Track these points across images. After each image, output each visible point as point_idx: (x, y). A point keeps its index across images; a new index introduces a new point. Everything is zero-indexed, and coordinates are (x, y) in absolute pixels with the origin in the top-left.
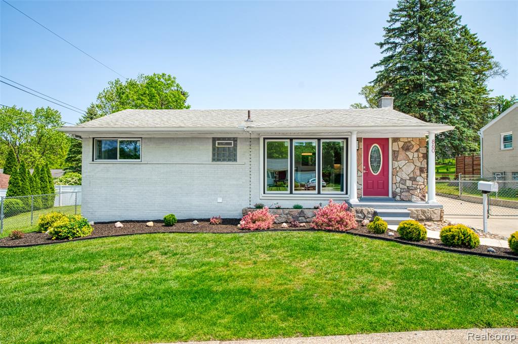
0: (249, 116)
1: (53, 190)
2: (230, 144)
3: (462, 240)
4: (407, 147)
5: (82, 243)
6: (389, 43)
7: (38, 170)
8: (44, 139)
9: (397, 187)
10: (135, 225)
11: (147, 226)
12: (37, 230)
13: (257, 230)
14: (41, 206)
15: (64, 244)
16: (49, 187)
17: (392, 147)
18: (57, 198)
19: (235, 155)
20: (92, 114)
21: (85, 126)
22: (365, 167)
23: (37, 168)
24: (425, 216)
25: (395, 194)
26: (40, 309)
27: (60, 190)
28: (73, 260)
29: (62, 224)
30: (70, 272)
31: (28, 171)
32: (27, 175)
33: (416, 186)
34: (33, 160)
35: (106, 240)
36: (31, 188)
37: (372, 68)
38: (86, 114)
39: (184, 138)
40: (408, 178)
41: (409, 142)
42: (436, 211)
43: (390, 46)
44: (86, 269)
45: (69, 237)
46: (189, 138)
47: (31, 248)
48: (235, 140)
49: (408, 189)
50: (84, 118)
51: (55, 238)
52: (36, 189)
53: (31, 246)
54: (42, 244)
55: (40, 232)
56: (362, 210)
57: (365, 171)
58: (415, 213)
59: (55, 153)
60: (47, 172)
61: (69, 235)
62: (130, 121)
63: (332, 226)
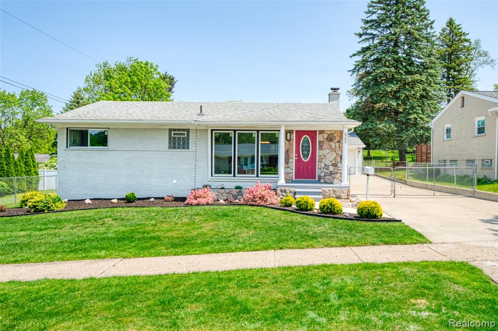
0: (201, 111)
1: (37, 174)
2: (184, 134)
3: (331, 209)
4: (330, 139)
5: (54, 214)
6: (367, 34)
7: (22, 155)
8: (30, 123)
9: (322, 172)
10: (101, 202)
11: (112, 203)
12: (19, 205)
13: (198, 205)
14: (26, 189)
15: (40, 215)
16: (33, 171)
17: (319, 138)
18: (41, 182)
19: (188, 144)
20: (78, 99)
21: (60, 118)
22: (296, 155)
23: (21, 153)
24: (335, 195)
25: (320, 178)
26: (17, 247)
27: (44, 174)
28: (45, 224)
29: (39, 199)
30: (41, 230)
31: (13, 156)
32: (11, 160)
33: (337, 171)
34: (20, 144)
35: (74, 212)
36: (15, 171)
37: (351, 57)
38: (73, 99)
39: (144, 129)
40: (331, 164)
41: (332, 134)
42: (344, 191)
43: (368, 37)
44: (52, 229)
45: (45, 210)
46: (149, 129)
47: (13, 218)
48: (188, 130)
49: (331, 173)
50: (70, 102)
51: (33, 211)
52: (20, 173)
53: (13, 216)
54: (23, 215)
55: (21, 207)
56: (285, 190)
57: (296, 158)
58: (327, 193)
59: (42, 137)
60: (31, 156)
61: (44, 208)
62: (99, 113)
63: (256, 201)
